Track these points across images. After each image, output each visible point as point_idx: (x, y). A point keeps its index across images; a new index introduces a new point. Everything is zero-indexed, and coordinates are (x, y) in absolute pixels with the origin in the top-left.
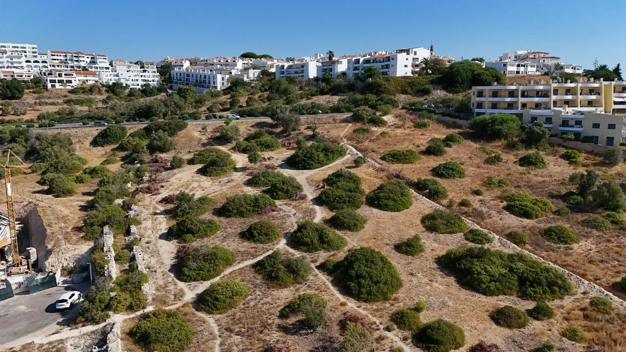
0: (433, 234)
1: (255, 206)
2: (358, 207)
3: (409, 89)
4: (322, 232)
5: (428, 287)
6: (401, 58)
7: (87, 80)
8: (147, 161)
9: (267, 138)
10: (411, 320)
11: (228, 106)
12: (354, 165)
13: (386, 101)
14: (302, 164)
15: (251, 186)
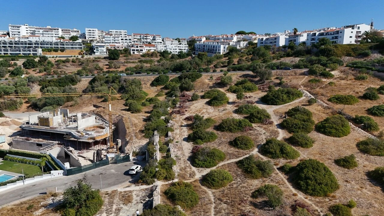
0: (366, 155)
1: (239, 126)
2: (309, 132)
3: (352, 53)
4: (282, 146)
5: (359, 192)
6: (348, 31)
7: (150, 50)
8: (179, 95)
9: (249, 84)
10: (345, 212)
11: (226, 64)
12: (308, 104)
13: (334, 61)
14: (271, 101)
15: (237, 114)
